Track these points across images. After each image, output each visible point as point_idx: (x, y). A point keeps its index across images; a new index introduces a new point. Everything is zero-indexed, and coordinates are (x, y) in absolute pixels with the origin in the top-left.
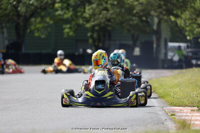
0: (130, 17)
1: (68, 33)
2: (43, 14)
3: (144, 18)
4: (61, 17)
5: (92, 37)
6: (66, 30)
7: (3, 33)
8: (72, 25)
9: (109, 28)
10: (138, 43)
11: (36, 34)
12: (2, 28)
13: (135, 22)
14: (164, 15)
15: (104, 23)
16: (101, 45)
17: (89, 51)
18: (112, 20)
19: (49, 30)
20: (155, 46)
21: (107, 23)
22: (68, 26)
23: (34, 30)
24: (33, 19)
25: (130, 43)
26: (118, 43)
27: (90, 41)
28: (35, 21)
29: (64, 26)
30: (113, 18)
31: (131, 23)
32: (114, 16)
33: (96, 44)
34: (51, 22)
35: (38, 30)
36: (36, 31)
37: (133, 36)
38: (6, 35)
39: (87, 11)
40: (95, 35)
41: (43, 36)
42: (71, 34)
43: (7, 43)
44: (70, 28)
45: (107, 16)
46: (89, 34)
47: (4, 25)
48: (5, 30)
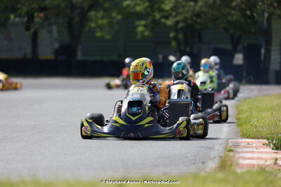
0: (228, 10)
1: (142, 32)
2: (107, 5)
3: (248, 13)
4: (132, 11)
5: (176, 38)
6: (140, 29)
7: (51, 32)
8: (148, 22)
9: (197, 26)
10: (240, 47)
11: (99, 34)
12: (50, 24)
13: (235, 18)
14: (275, 8)
15: (191, 18)
16: (188, 50)
17: (172, 58)
18: (202, 15)
19: (116, 27)
20: (263, 51)
21: (194, 18)
22: (143, 22)
23: (95, 28)
24: (92, 13)
25: (229, 47)
26: (212, 46)
27: (174, 44)
28: (95, 16)
29: (138, 23)
30: (203, 12)
31: (229, 18)
32: (204, 9)
33: (182, 48)
34: (119, 17)
35: (101, 27)
36: (98, 30)
37: (232, 36)
38: (55, 34)
39: (166, 2)
40: (181, 36)
41: (108, 37)
42: (147, 33)
43: (57, 45)
44: (145, 26)
45: (194, 9)
46: (172, 35)
47: (53, 21)
48: (54, 28)
